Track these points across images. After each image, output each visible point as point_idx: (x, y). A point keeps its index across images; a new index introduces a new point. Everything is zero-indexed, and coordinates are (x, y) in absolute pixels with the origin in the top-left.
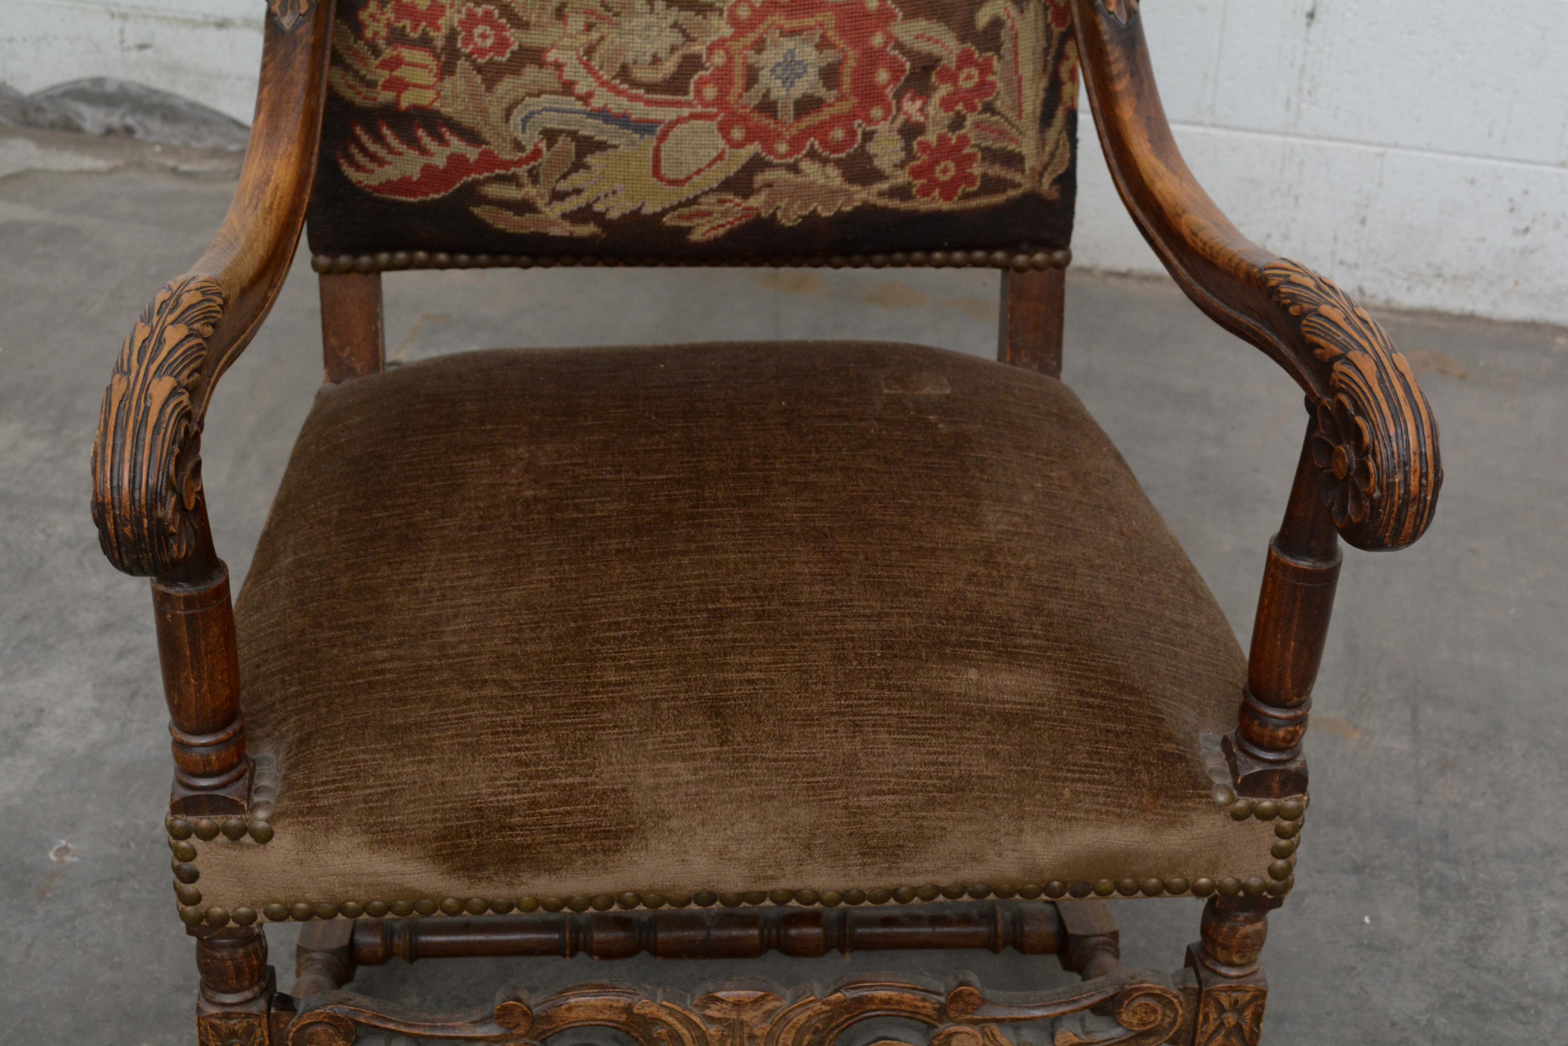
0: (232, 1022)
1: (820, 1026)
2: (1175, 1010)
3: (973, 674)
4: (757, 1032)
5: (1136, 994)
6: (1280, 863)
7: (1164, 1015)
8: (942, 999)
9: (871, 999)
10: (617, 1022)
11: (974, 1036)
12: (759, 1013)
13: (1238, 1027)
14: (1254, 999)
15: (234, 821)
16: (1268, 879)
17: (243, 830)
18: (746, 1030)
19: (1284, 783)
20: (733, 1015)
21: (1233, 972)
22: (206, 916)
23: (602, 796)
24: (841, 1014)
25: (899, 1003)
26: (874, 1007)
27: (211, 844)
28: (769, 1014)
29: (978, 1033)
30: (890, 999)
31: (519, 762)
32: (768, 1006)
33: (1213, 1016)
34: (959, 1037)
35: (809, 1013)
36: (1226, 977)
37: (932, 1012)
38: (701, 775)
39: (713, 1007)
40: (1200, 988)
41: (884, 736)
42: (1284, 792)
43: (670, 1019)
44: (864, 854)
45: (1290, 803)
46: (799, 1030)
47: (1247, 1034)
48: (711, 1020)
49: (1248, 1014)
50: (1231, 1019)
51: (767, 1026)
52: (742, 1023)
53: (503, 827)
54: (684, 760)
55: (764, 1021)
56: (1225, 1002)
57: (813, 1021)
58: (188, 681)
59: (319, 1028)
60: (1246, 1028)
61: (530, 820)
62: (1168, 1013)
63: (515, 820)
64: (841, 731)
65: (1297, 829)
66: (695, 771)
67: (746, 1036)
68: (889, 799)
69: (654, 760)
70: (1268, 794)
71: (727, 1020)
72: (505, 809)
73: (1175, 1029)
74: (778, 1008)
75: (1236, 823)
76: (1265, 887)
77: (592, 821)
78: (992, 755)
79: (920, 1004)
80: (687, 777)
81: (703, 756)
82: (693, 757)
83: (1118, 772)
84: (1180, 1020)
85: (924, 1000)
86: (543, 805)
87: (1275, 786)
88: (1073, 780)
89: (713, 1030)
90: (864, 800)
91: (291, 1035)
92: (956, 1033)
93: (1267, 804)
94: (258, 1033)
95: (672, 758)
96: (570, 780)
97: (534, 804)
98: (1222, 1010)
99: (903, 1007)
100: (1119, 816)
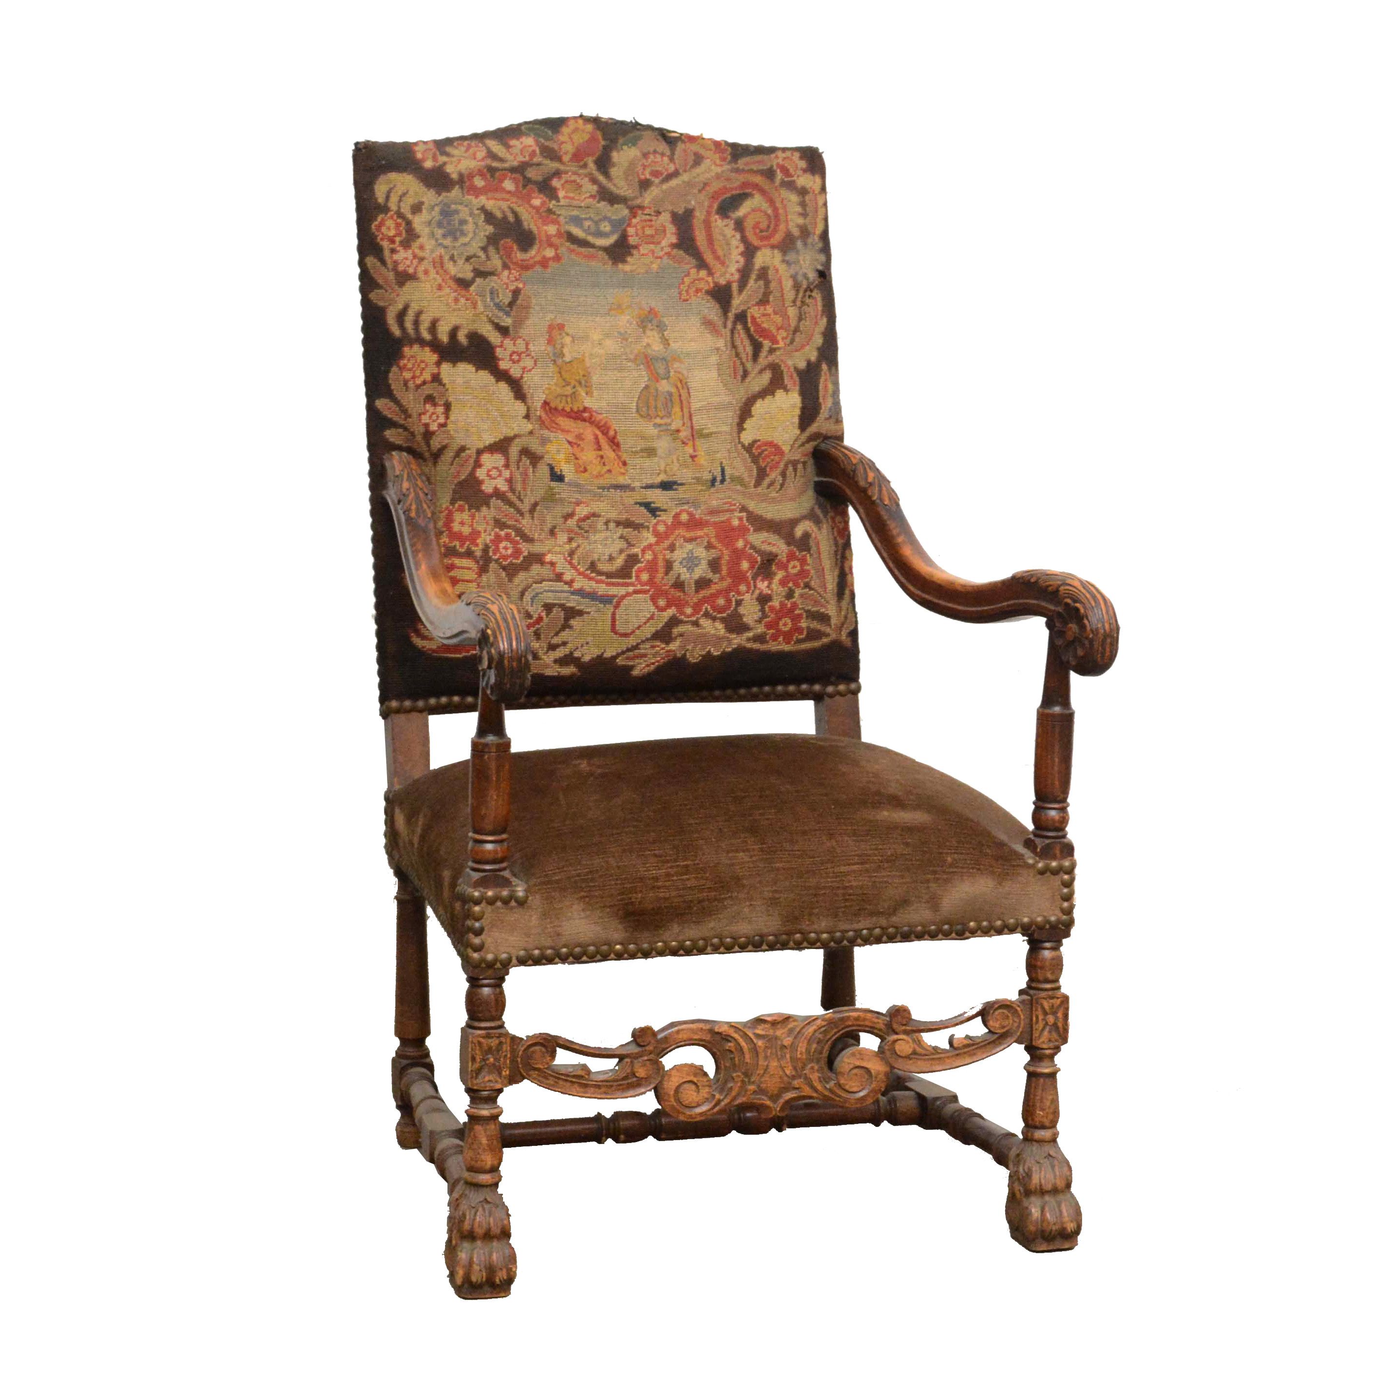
0: (490, 1041)
1: (820, 1036)
2: (1019, 1016)
3: (886, 813)
4: (786, 1043)
5: (996, 1006)
6: (1066, 904)
7: (1014, 1021)
8: (888, 1019)
9: (848, 1018)
10: (704, 1040)
11: (908, 1042)
12: (786, 1030)
13: (1055, 1025)
14: (1062, 1002)
15: (505, 893)
16: (1060, 915)
17: (511, 897)
18: (779, 1043)
19: (1062, 852)
20: (771, 1032)
21: (1048, 986)
22: (483, 960)
23: (704, 870)
24: (832, 1029)
25: (864, 1019)
26: (850, 1023)
27: (493, 907)
28: (791, 1031)
29: (910, 1041)
30: (859, 1016)
31: (656, 856)
32: (791, 1026)
33: (1041, 1017)
34: (899, 1042)
35: (815, 1027)
36: (1046, 990)
37: (882, 1027)
38: (754, 859)
39: (760, 1027)
40: (1032, 1000)
41: (846, 838)
42: (1063, 857)
43: (736, 1036)
44: (846, 900)
45: (1067, 863)
46: (809, 1040)
47: (1061, 1029)
48: (758, 1036)
49: (1060, 1015)
50: (1051, 1019)
51: (790, 1039)
52: (776, 1038)
53: (654, 887)
54: (744, 851)
55: (789, 1036)
56: (1047, 1007)
57: (817, 1034)
58: (492, 797)
59: (537, 1048)
60: (1060, 1025)
61: (667, 884)
62: (1016, 1019)
63: (660, 884)
64: (824, 838)
65: (1073, 880)
66: (751, 857)
67: (779, 1047)
68: (855, 867)
69: (728, 852)
70: (1054, 858)
71: (767, 1036)
72: (653, 878)
73: (1021, 1029)
74: (797, 1026)
75: (1040, 876)
76: (1059, 921)
77: (703, 882)
78: (907, 844)
79: (876, 1020)
80: (747, 859)
81: (754, 850)
82: (748, 850)
83: (974, 849)
84: (1022, 1022)
85: (877, 1018)
86: (673, 876)
87: (1058, 852)
88: (951, 853)
89: (760, 1043)
90: (843, 869)
91: (520, 1053)
92: (898, 1040)
93: (1054, 864)
94: (504, 1049)
95: (737, 851)
96: (685, 863)
97: (668, 875)
98: (1045, 1013)
99: (867, 1023)
100: (979, 869)
